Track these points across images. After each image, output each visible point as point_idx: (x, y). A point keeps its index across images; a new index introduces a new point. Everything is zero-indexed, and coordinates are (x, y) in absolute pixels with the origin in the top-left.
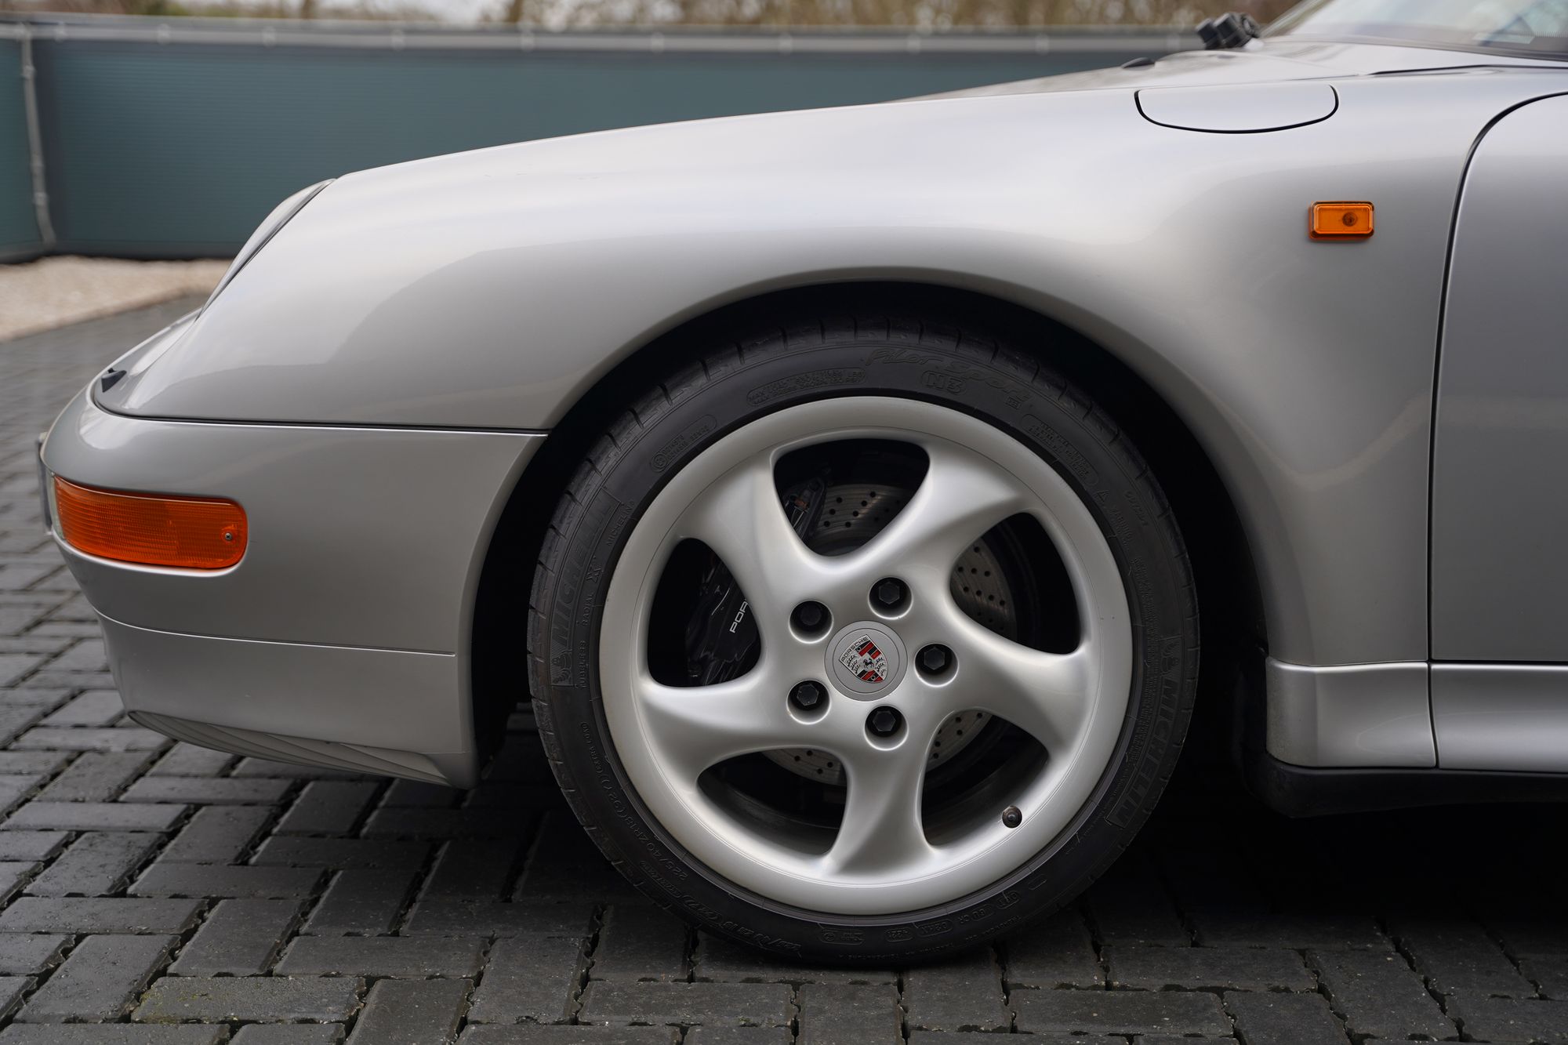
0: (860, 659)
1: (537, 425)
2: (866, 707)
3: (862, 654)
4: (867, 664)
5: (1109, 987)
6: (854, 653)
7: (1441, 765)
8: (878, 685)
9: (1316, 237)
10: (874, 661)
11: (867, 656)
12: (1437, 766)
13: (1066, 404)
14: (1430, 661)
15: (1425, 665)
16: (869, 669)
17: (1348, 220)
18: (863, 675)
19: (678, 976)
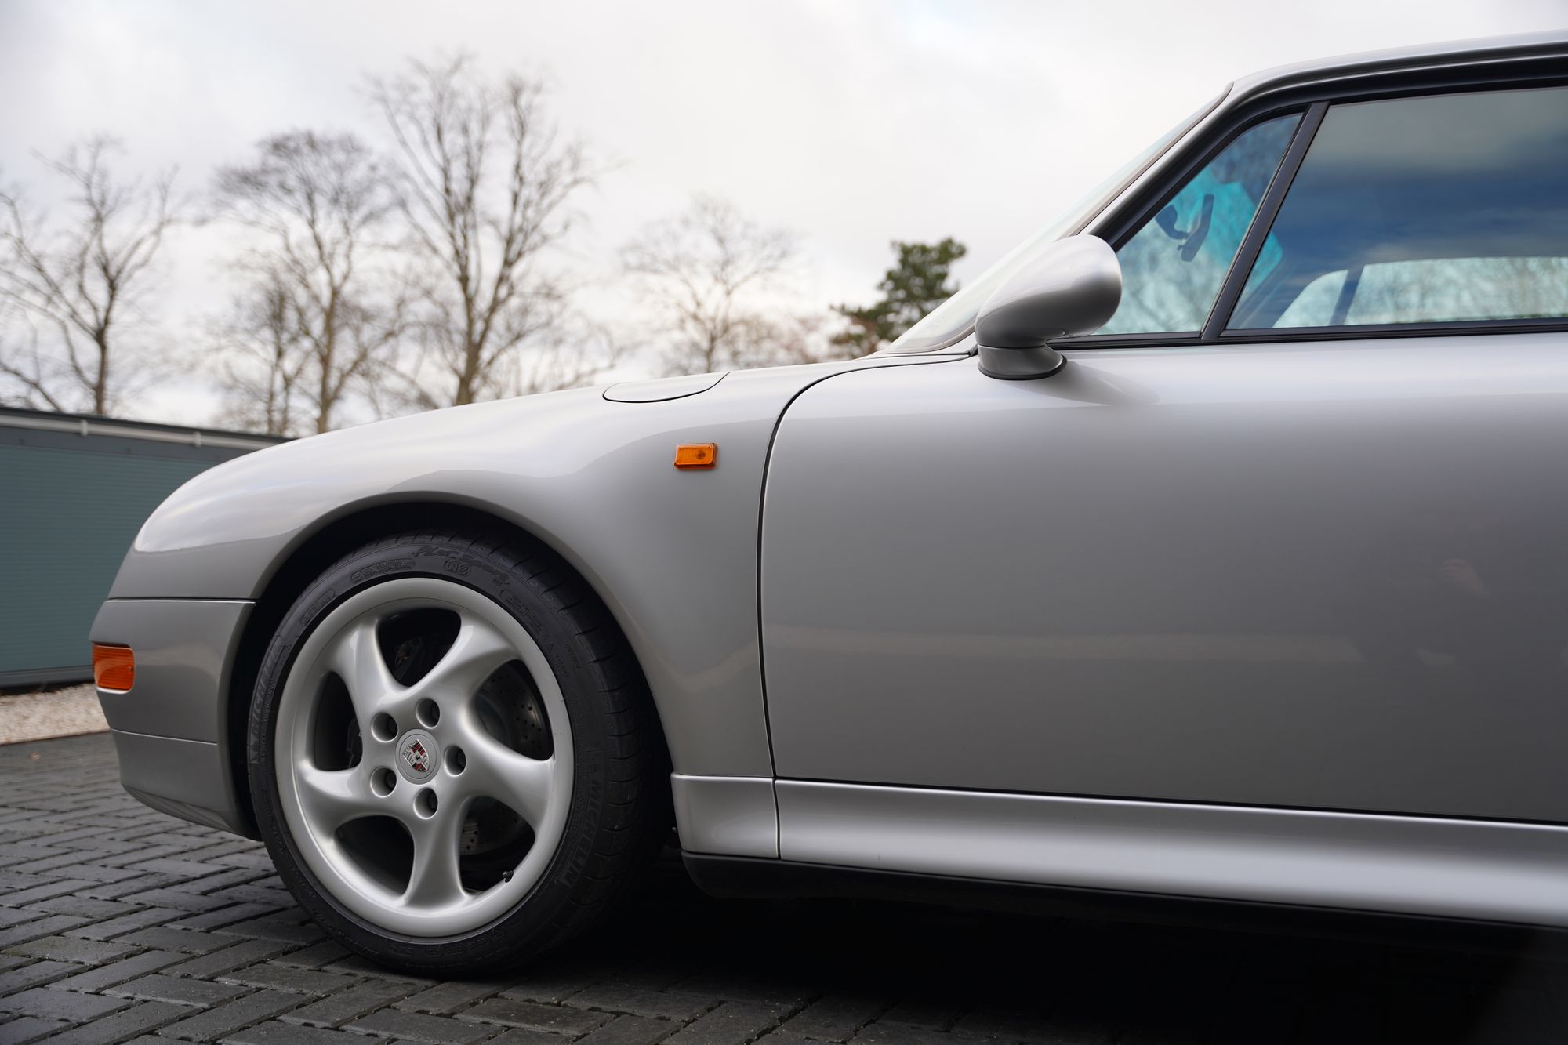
0: (413, 755)
1: (248, 596)
2: (417, 788)
3: (414, 751)
4: (417, 758)
5: (559, 1004)
6: (411, 751)
7: (782, 857)
8: (423, 774)
9: (681, 467)
10: (422, 757)
11: (417, 753)
12: (779, 858)
13: (534, 584)
14: (776, 777)
15: (771, 780)
16: (418, 762)
17: (701, 455)
18: (415, 766)
19: (311, 967)
